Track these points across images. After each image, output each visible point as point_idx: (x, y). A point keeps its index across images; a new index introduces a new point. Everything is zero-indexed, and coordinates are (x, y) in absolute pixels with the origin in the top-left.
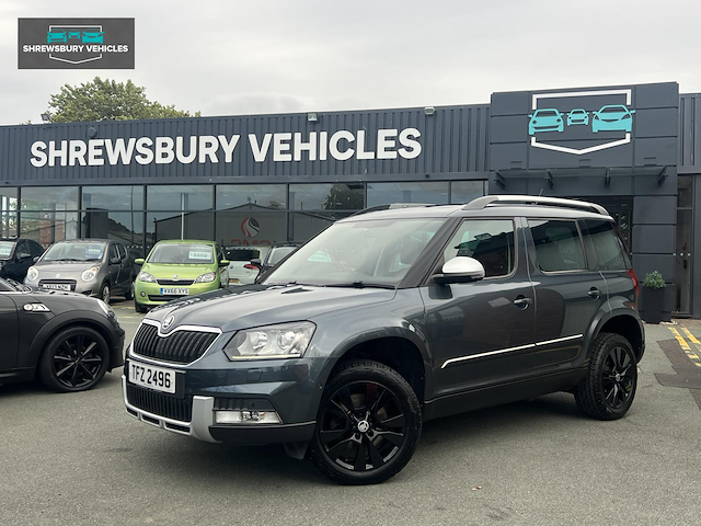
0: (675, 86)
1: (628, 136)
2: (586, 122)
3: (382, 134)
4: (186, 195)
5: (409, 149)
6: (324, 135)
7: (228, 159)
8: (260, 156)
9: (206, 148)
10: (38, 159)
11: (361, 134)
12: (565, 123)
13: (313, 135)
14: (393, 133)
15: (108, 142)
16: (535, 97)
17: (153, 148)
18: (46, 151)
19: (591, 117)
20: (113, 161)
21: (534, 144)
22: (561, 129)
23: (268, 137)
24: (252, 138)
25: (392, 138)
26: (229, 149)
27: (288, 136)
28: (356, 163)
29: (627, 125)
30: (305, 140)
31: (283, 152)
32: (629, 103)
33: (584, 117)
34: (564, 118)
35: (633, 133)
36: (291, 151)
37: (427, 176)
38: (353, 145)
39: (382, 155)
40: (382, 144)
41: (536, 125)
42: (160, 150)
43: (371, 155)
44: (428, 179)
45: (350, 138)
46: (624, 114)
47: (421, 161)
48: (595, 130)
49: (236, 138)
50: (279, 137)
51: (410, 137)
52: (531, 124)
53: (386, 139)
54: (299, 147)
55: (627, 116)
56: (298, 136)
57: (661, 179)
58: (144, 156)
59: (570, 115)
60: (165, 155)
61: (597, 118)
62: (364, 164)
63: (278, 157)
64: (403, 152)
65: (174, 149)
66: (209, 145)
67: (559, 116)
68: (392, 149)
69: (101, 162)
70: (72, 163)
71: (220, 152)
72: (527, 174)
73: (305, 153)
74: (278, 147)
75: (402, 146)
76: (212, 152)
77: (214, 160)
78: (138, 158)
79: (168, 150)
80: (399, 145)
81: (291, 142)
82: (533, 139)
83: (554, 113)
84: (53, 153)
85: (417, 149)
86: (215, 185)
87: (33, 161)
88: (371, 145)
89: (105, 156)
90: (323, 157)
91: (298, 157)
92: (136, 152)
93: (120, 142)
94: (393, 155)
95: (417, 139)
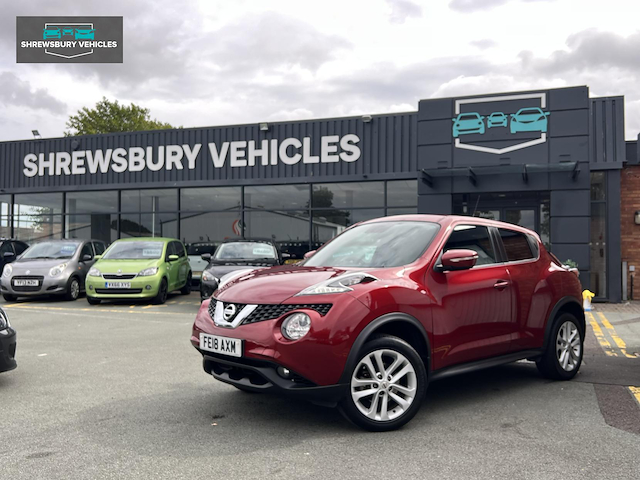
0: (584, 90)
1: (544, 136)
2: (505, 124)
3: (325, 140)
4: (157, 198)
5: (349, 153)
6: (274, 142)
7: (192, 165)
8: (219, 163)
9: (172, 157)
10: (30, 169)
11: (307, 141)
12: (486, 125)
13: (265, 143)
14: (335, 139)
15: (89, 153)
16: (458, 103)
17: (126, 157)
18: (37, 162)
19: (509, 119)
20: (93, 170)
21: (458, 144)
22: (482, 131)
23: (225, 145)
24: (212, 147)
25: (334, 144)
26: (192, 157)
27: (243, 144)
28: (303, 167)
29: (542, 126)
30: (258, 147)
31: (239, 158)
32: (543, 105)
33: (502, 119)
34: (485, 121)
35: (548, 133)
36: (246, 157)
37: (365, 177)
38: (300, 151)
39: (326, 159)
40: (325, 149)
41: (460, 128)
42: (132, 159)
43: (315, 160)
44: (365, 180)
45: (297, 144)
46: (539, 116)
47: (360, 164)
48: (513, 131)
49: (198, 147)
50: (235, 145)
51: (349, 142)
52: (455, 127)
53: (329, 144)
54: (253, 153)
55: (542, 118)
56: (252, 144)
57: (574, 174)
58: (119, 165)
59: (490, 118)
60: (136, 163)
61: (514, 120)
62: (310, 167)
63: (234, 163)
64: (344, 156)
65: (145, 158)
66: (174, 153)
67: (480, 119)
68: (334, 154)
69: (82, 171)
70: (58, 173)
71: (184, 160)
72: (452, 172)
73: (258, 159)
74: (234, 154)
75: (342, 151)
76: (177, 160)
77: (179, 166)
78: (114, 167)
79: (140, 159)
80: (340, 150)
81: (246, 149)
82: (457, 141)
83: (475, 117)
84: (43, 164)
85: (357, 153)
86: (179, 189)
87: (26, 172)
88: (316, 150)
89: (86, 165)
90: (274, 162)
91: (252, 163)
92: (112, 162)
93: (99, 153)
94: (335, 159)
95: (356, 144)
